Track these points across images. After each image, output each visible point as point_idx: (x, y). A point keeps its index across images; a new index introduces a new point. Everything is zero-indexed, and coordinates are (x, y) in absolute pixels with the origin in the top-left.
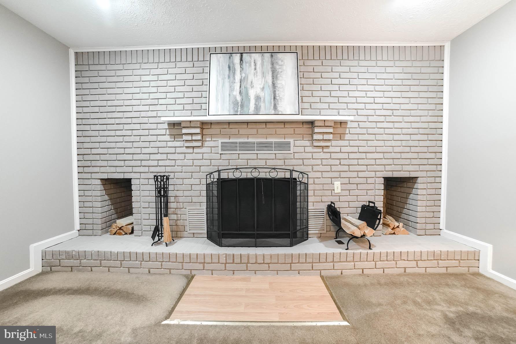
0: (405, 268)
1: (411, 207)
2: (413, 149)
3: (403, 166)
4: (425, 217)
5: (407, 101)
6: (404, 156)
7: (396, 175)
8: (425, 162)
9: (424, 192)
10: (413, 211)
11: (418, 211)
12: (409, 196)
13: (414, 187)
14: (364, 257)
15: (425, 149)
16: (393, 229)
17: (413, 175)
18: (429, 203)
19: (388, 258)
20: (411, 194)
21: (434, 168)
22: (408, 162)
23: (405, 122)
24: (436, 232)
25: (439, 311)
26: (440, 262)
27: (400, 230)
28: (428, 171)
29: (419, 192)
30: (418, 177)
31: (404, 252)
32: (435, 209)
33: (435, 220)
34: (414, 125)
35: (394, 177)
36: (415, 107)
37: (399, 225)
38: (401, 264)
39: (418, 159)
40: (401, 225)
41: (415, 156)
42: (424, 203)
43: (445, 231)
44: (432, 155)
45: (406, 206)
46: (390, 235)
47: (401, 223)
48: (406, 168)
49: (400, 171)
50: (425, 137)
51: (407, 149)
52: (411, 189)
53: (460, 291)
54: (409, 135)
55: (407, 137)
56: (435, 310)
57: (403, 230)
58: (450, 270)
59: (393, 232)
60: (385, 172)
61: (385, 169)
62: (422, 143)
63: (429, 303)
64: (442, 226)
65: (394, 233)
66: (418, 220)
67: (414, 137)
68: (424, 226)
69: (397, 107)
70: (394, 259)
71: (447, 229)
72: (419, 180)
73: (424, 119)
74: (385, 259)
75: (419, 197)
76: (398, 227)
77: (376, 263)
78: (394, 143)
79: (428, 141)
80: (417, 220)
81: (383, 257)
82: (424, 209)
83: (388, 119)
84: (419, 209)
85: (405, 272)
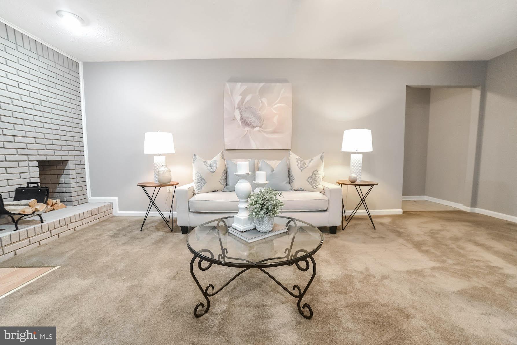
0: (74, 228)
1: (64, 185)
2: (63, 138)
3: (55, 151)
4: (77, 191)
5: (53, 96)
6: (55, 142)
7: (49, 158)
8: (72, 148)
9: (74, 172)
10: (66, 188)
11: (72, 187)
12: (60, 177)
13: (65, 169)
14: (38, 230)
15: (72, 139)
16: (52, 206)
17: (64, 158)
18: (78, 180)
19: (61, 224)
20: (63, 174)
21: (78, 153)
22: (59, 148)
23: (53, 114)
24: (85, 200)
25: (106, 236)
26: (95, 216)
27: (58, 206)
28: (75, 155)
29: (71, 172)
30: (68, 160)
31: (72, 216)
32: (82, 184)
33: (84, 192)
34: (61, 118)
35: (48, 160)
36: (61, 103)
37: (57, 202)
38: (71, 226)
39: (67, 146)
40: (58, 201)
41: (64, 143)
42: (75, 180)
43: (91, 198)
44: (77, 144)
45: (59, 186)
46: (50, 212)
47: (58, 200)
48: (58, 153)
49: (53, 155)
50: (70, 129)
51: (58, 137)
52: (63, 171)
53: (110, 225)
54: (58, 126)
55: (57, 127)
56: (104, 236)
57: (61, 205)
58: (101, 220)
59: (52, 208)
60: (38, 156)
61: (38, 153)
62: (69, 134)
63: (100, 235)
64: (89, 195)
65: (54, 210)
66: (73, 194)
67: (62, 128)
68: (77, 198)
69: (45, 98)
70: (65, 224)
71: (92, 196)
72: (70, 163)
73: (68, 114)
74: (59, 226)
75: (71, 176)
76: (56, 203)
77: (51, 232)
78: (45, 131)
79: (73, 132)
80: (71, 194)
81: (57, 225)
82: (75, 185)
83: (37, 107)
84: (72, 185)
85: (75, 230)
